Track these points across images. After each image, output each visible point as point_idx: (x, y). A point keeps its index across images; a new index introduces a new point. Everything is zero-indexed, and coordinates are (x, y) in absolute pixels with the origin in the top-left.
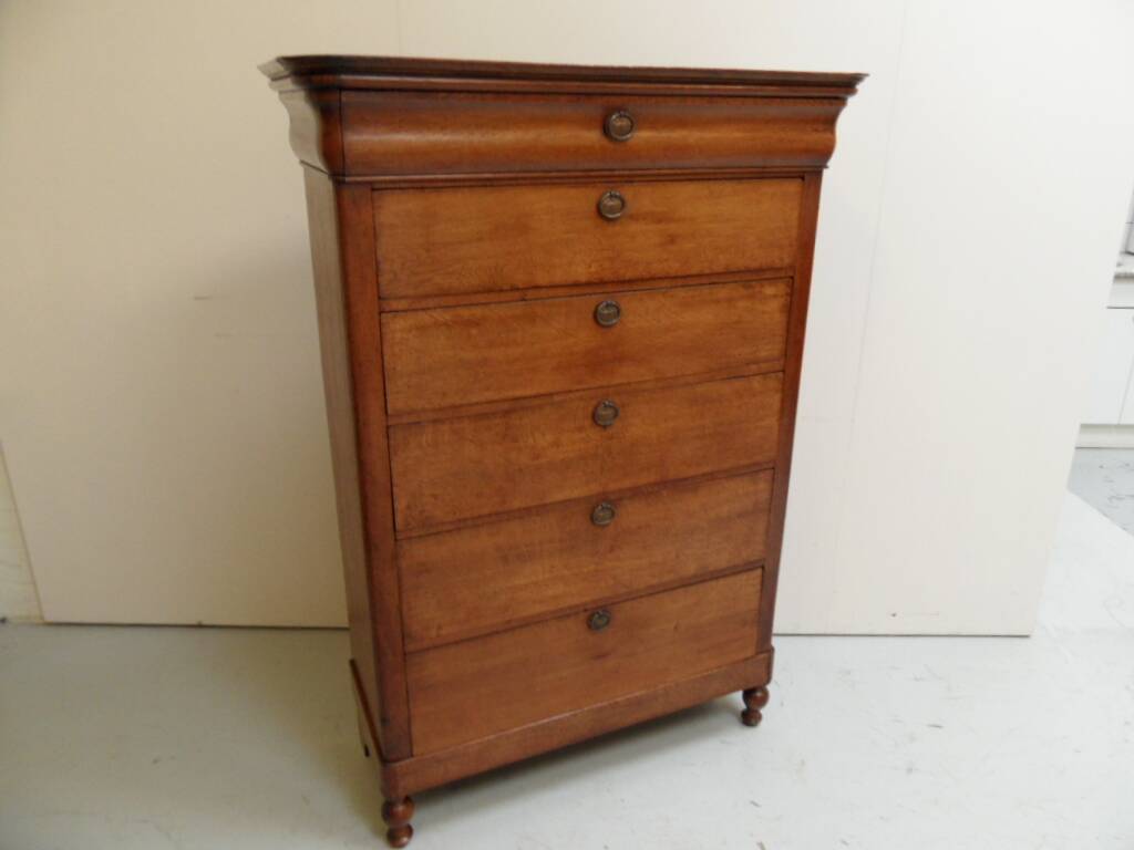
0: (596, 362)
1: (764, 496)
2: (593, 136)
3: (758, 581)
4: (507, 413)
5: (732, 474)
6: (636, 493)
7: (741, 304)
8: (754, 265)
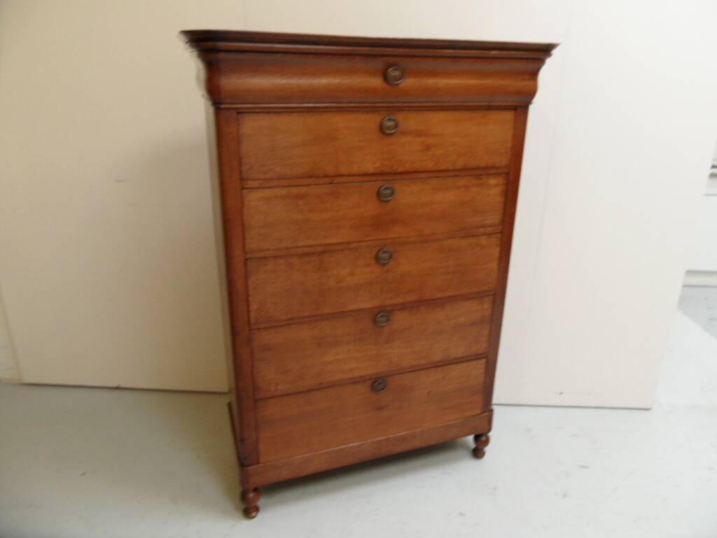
0: (378, 223)
1: (488, 312)
2: (376, 82)
3: (483, 366)
4: (322, 253)
5: (467, 297)
6: (403, 307)
7: (474, 189)
8: (482, 165)
